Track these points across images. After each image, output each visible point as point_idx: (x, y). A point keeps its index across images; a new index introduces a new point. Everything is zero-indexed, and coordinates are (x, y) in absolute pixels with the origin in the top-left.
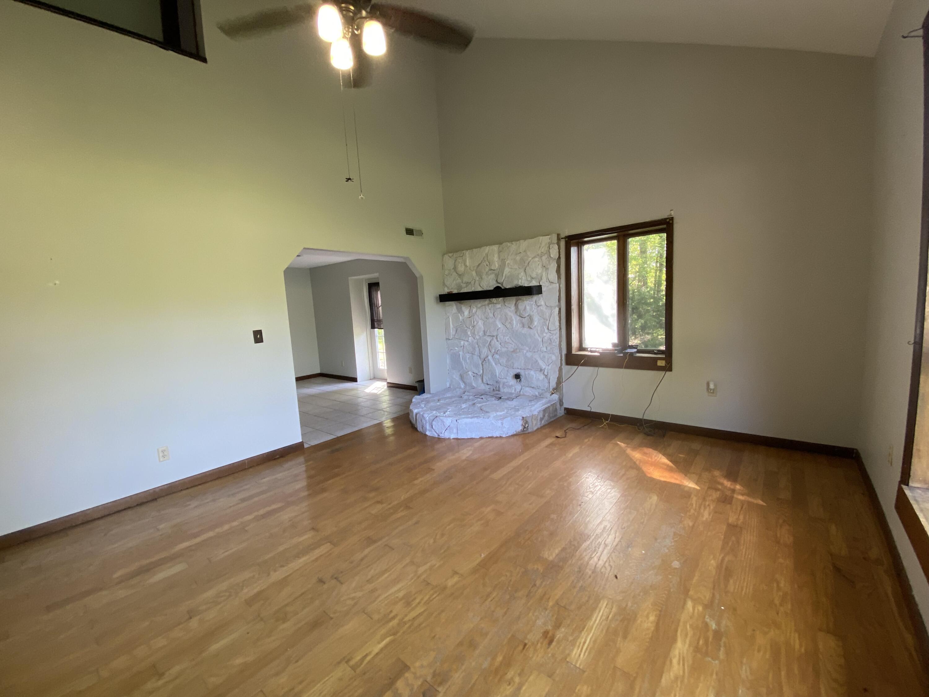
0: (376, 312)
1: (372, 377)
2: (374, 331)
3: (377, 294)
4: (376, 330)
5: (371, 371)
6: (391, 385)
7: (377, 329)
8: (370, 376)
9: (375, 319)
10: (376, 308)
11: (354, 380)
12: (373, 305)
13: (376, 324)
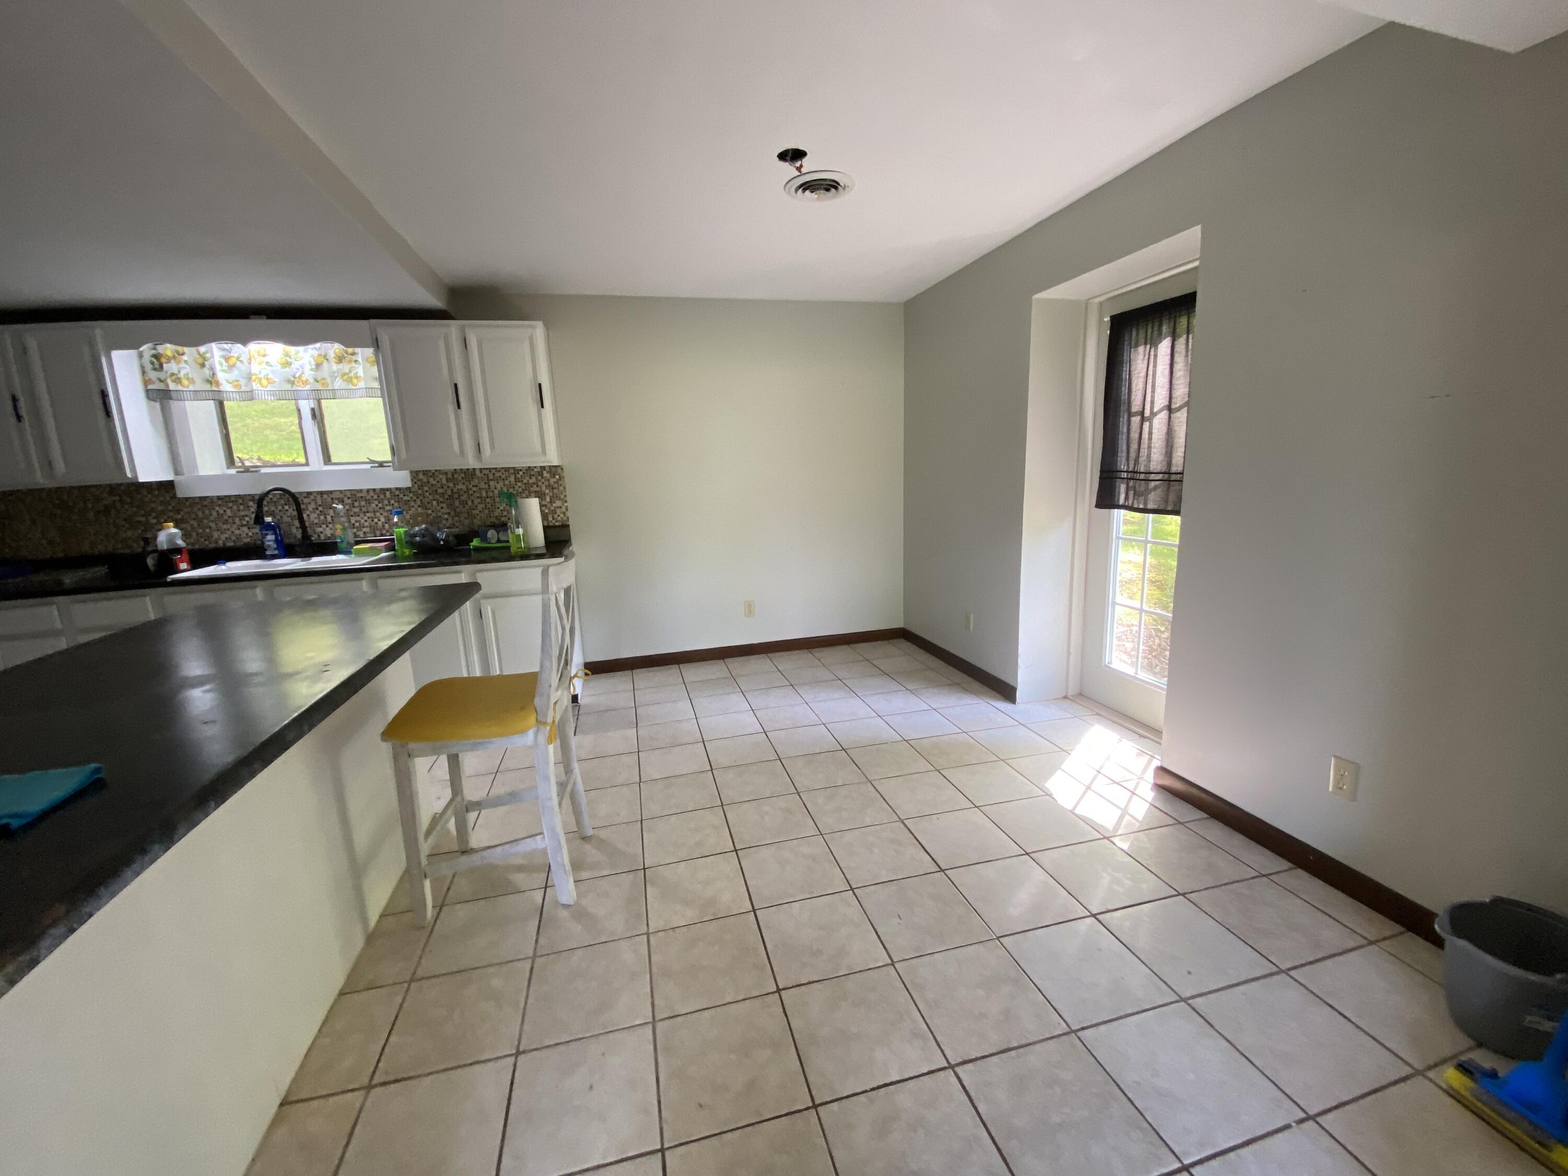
0: (1134, 435)
1: (1072, 690)
2: (1109, 521)
3: (1151, 361)
4: (1120, 515)
5: (1071, 663)
6: (1168, 782)
7: (1123, 511)
8: (1067, 687)
9: (1123, 467)
10: (1136, 420)
11: (1006, 692)
12: (1123, 408)
13: (1123, 488)
